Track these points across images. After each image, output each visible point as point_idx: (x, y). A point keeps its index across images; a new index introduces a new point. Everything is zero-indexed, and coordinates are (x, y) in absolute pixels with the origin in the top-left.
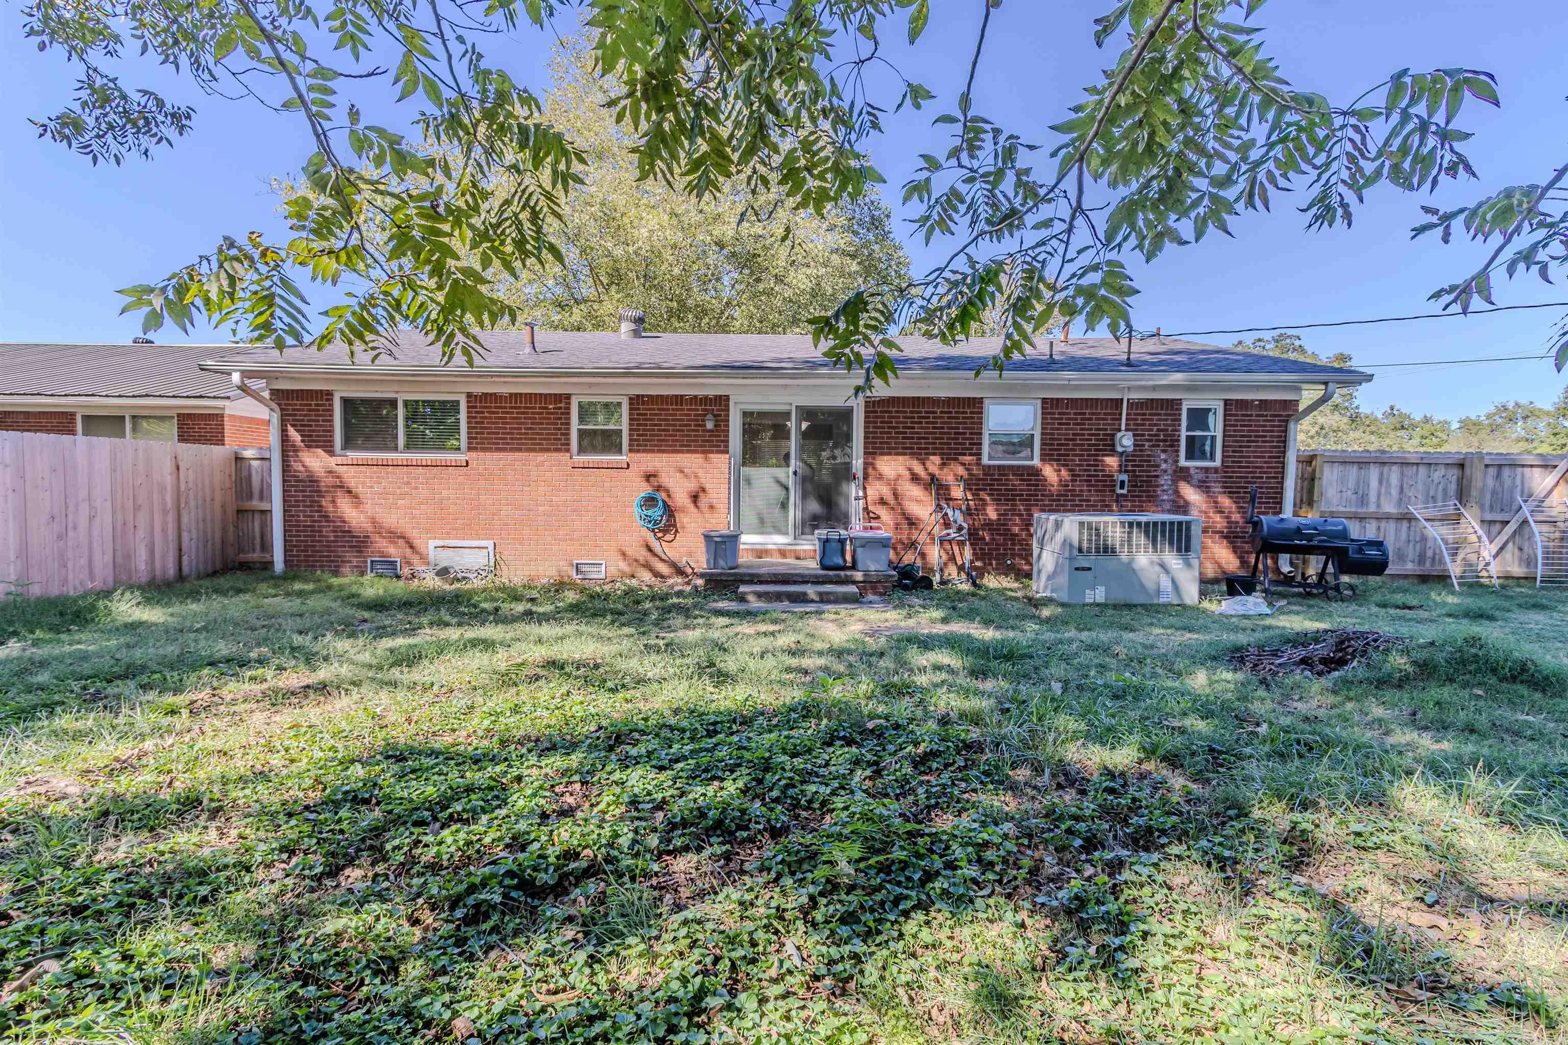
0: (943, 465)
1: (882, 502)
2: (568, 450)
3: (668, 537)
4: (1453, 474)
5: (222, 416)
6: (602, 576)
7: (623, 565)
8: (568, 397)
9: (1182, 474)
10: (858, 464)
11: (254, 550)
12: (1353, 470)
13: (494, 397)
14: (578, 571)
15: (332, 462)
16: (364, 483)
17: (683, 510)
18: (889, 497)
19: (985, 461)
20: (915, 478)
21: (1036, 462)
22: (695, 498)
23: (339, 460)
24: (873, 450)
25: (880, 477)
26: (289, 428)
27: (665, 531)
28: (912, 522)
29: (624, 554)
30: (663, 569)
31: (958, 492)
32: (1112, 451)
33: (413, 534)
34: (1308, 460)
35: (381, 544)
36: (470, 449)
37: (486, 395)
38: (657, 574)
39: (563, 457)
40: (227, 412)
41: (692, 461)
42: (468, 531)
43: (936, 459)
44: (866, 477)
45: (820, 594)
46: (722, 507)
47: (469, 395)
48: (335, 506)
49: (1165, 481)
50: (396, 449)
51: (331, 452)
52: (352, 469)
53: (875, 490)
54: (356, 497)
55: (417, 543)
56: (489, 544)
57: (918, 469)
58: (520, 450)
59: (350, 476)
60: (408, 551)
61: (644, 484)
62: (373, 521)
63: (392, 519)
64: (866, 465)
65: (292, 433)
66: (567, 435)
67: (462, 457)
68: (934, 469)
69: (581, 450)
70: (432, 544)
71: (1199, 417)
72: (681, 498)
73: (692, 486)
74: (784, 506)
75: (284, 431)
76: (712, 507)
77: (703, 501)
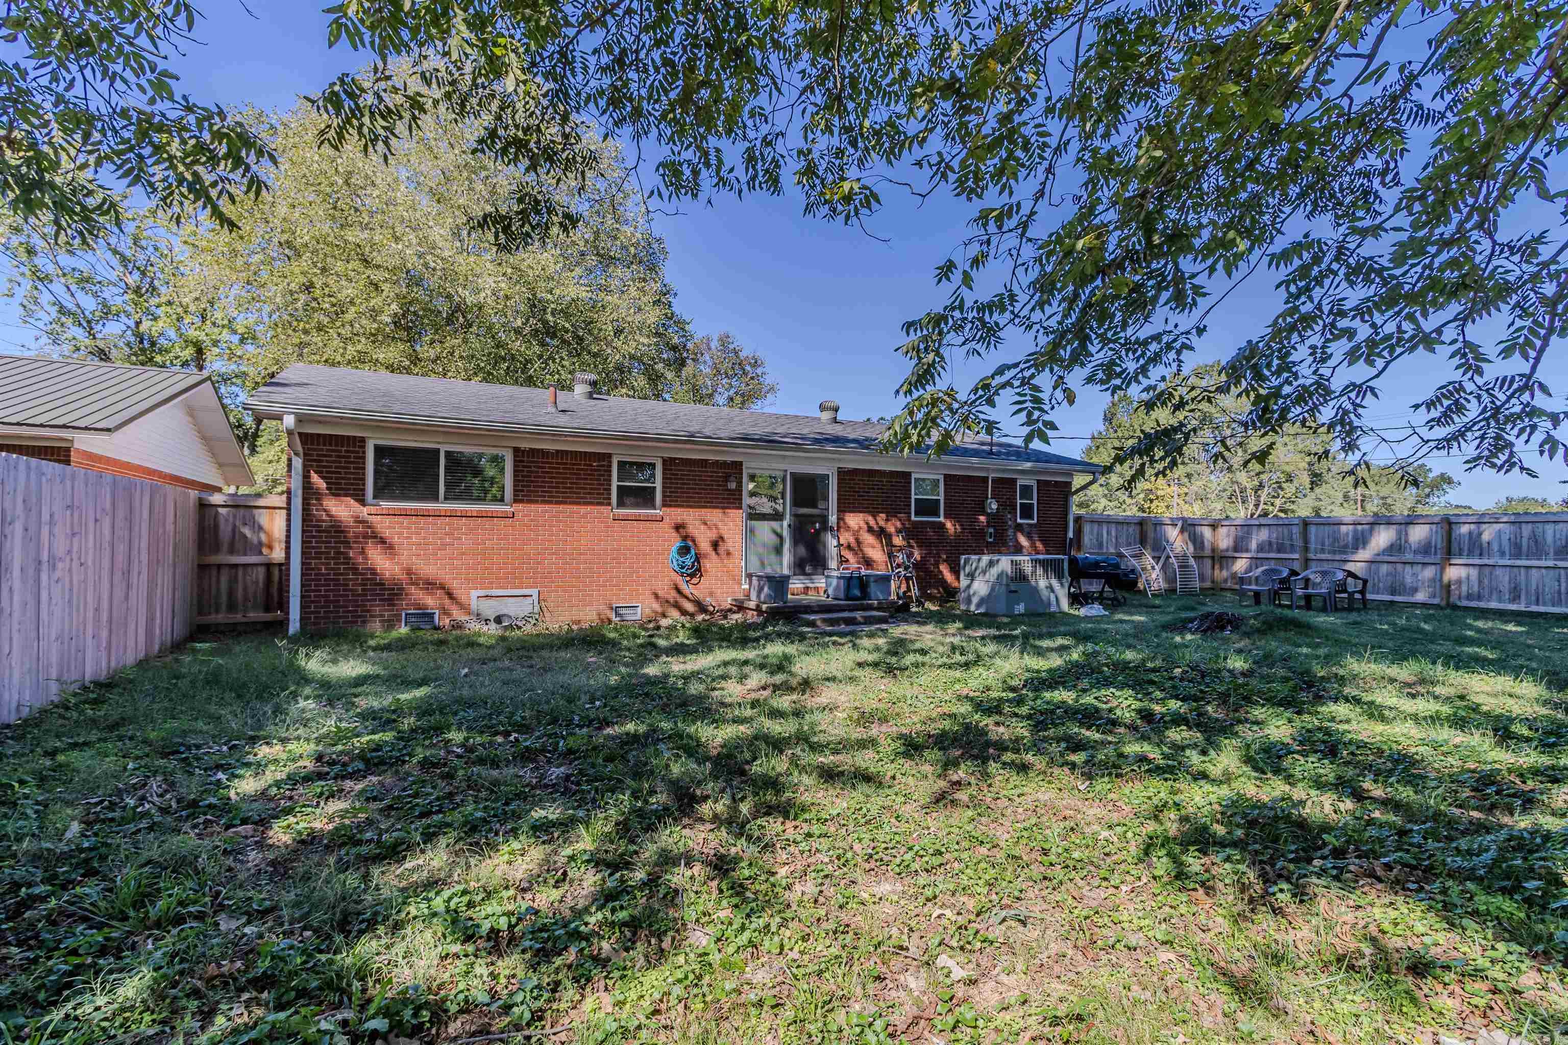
0: (887, 520)
1: (849, 547)
2: (609, 504)
3: (695, 581)
4: (1138, 528)
5: (68, 450)
6: (638, 617)
7: (657, 606)
8: (610, 456)
9: (1019, 528)
10: (833, 519)
11: (217, 611)
12: (1096, 526)
13: (543, 453)
14: (617, 614)
15: (365, 511)
16: (401, 533)
17: (706, 556)
18: (853, 544)
19: (913, 518)
20: (870, 530)
21: (942, 519)
22: (715, 545)
23: (373, 509)
24: (844, 507)
25: (848, 528)
26: (312, 474)
27: (692, 576)
28: (868, 563)
29: (657, 596)
30: (689, 607)
31: (898, 541)
32: (983, 512)
33: (454, 584)
34: (1078, 519)
35: (417, 594)
36: (516, 501)
37: (532, 450)
38: (684, 612)
39: (605, 509)
40: (76, 445)
41: (714, 515)
42: (513, 579)
43: (883, 516)
44: (839, 528)
45: (865, 618)
46: (736, 554)
47: (516, 450)
48: (366, 558)
49: (1010, 532)
50: (436, 499)
51: (363, 502)
52: (387, 520)
53: (846, 538)
54: (391, 547)
55: (457, 593)
56: (534, 592)
57: (872, 522)
58: (565, 503)
59: (384, 525)
60: (447, 601)
61: (674, 534)
62: (409, 572)
63: (429, 570)
64: (839, 519)
65: (315, 478)
66: (609, 490)
67: (507, 508)
68: (882, 523)
69: (621, 504)
70: (474, 594)
71: (1026, 490)
72: (705, 546)
73: (713, 535)
74: (778, 550)
75: (306, 477)
76: (729, 554)
77: (722, 549)
